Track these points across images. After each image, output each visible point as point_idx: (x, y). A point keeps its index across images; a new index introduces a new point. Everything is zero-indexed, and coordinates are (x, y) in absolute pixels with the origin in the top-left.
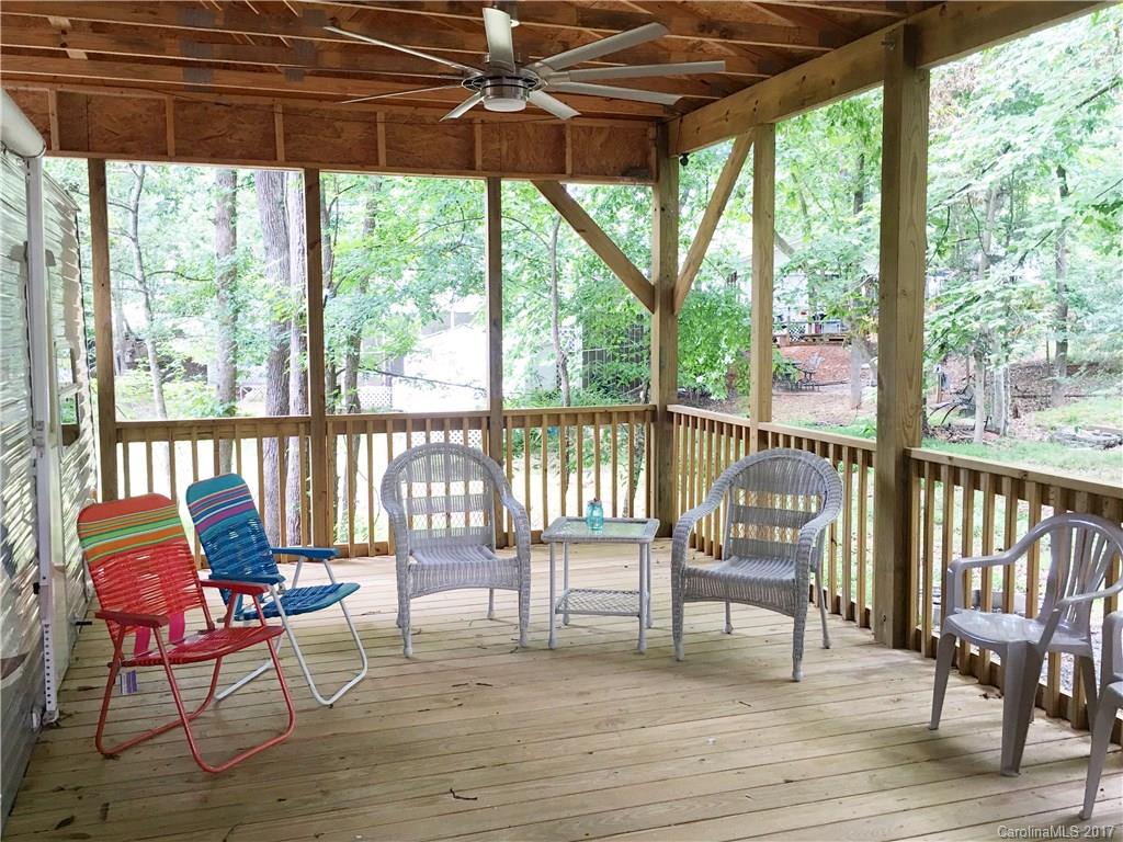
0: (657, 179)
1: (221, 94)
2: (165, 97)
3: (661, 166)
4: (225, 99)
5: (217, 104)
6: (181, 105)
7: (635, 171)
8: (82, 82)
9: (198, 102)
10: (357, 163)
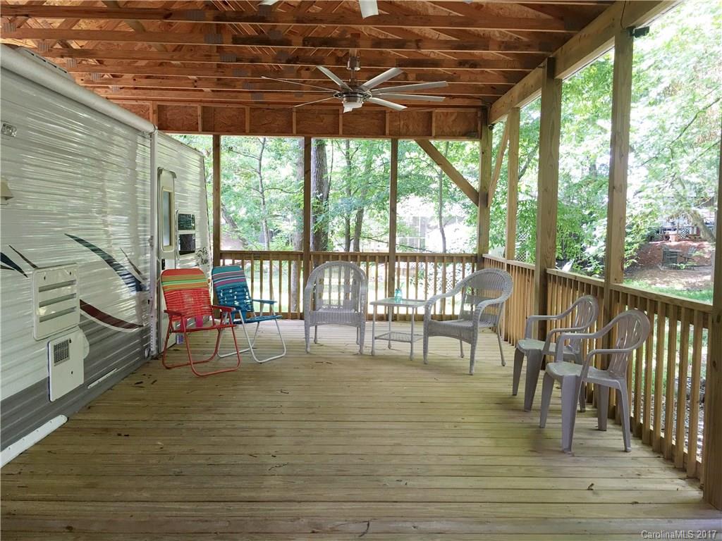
0: (481, 138)
1: (269, 104)
2: (246, 107)
3: (483, 131)
4: (271, 106)
5: (268, 109)
6: (253, 110)
7: (470, 134)
8: (212, 102)
9: (260, 108)
10: (330, 133)
